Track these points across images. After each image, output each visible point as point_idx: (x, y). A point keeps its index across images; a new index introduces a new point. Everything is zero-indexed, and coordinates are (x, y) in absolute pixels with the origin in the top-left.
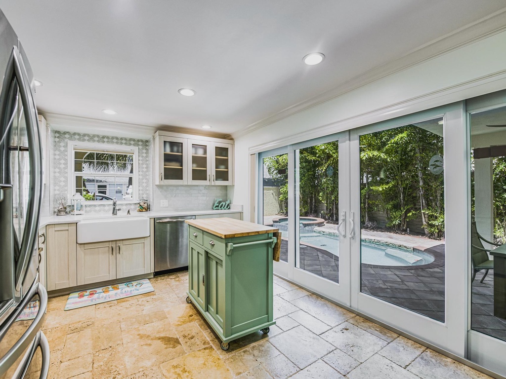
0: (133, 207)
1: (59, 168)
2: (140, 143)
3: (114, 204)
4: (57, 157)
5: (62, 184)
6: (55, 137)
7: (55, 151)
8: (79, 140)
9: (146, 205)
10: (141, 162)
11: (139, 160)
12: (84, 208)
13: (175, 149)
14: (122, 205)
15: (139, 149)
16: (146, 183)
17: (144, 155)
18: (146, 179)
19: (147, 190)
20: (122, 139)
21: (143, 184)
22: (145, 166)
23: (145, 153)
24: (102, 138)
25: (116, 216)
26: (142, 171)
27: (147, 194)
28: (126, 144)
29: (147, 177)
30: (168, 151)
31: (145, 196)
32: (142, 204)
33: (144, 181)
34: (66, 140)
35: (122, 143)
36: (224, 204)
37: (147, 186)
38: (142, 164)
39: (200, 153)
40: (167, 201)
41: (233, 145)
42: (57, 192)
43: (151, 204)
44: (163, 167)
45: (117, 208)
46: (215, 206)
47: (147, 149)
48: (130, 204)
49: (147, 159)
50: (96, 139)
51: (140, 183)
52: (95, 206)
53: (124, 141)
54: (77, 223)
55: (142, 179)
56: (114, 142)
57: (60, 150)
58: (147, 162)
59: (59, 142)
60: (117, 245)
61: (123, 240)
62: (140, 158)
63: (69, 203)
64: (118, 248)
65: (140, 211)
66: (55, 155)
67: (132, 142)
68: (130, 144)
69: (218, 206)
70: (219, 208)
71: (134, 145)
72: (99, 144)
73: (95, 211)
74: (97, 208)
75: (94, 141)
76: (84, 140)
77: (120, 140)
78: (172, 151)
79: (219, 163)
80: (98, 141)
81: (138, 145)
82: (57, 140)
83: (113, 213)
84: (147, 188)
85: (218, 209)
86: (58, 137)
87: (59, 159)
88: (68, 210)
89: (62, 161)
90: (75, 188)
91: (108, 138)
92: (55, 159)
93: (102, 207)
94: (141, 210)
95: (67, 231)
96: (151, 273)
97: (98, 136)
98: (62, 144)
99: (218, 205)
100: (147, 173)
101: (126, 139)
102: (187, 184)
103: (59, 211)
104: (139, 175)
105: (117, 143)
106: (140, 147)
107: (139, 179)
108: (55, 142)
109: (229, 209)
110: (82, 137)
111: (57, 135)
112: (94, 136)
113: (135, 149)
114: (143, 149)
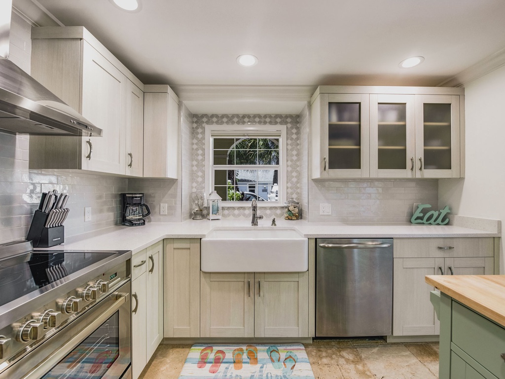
0: (279, 212)
1: (197, 160)
2: (289, 120)
3: (254, 208)
4: (195, 147)
5: (200, 179)
6: (193, 122)
7: (193, 139)
8: (217, 123)
9: (297, 210)
10: (290, 147)
11: (287, 144)
12: (220, 211)
13: (346, 115)
14: (265, 208)
15: (287, 128)
16: (296, 177)
17: (294, 136)
18: (297, 171)
19: (297, 188)
20: (265, 116)
21: (293, 180)
22: (295, 153)
23: (295, 133)
24: (242, 118)
25: (256, 227)
26: (292, 161)
27: (298, 193)
28: (270, 123)
29: (298, 169)
30: (335, 120)
31: (295, 196)
32: (291, 208)
33: (294, 174)
34: (204, 125)
35: (265, 123)
36: (436, 214)
37: (297, 182)
38: (292, 150)
39: (392, 119)
40: (330, 205)
41: (461, 96)
42: (194, 190)
43: (305, 209)
44: (327, 147)
45: (259, 213)
46: (415, 217)
47: (298, 128)
48: (276, 208)
49: (298, 142)
50: (236, 120)
51: (289, 179)
52: (234, 208)
53: (268, 120)
54: (201, 239)
55: (292, 172)
56: (255, 122)
57: (197, 138)
58: (298, 147)
59: (197, 128)
60: (257, 280)
61: (264, 273)
62: (290, 142)
63: (205, 205)
64: (257, 285)
65: (289, 219)
66: (193, 144)
67: (278, 120)
68: (276, 123)
69: (421, 218)
70: (424, 221)
71: (281, 123)
72: (239, 126)
73: (234, 215)
74: (236, 212)
75: (233, 123)
76: (222, 123)
77: (262, 118)
78: (340, 118)
79: (429, 135)
80: (238, 123)
81: (286, 123)
82: (195, 125)
83: (253, 222)
84: (298, 185)
85: (423, 223)
86: (196, 122)
87: (197, 149)
88: (205, 212)
89: (200, 152)
90: (214, 186)
91: (249, 116)
92: (193, 149)
93: (241, 211)
94: (290, 217)
95: (189, 251)
96: (309, 338)
97: (238, 116)
98: (200, 130)
99: (421, 215)
100: (298, 163)
101: (270, 116)
102: (367, 176)
103: (196, 214)
104: (288, 166)
105: (260, 122)
106: (289, 125)
107: (287, 171)
108: (193, 128)
109: (447, 224)
110: (219, 118)
111: (195, 119)
112: (233, 116)
113: (283, 129)
114: (292, 128)
